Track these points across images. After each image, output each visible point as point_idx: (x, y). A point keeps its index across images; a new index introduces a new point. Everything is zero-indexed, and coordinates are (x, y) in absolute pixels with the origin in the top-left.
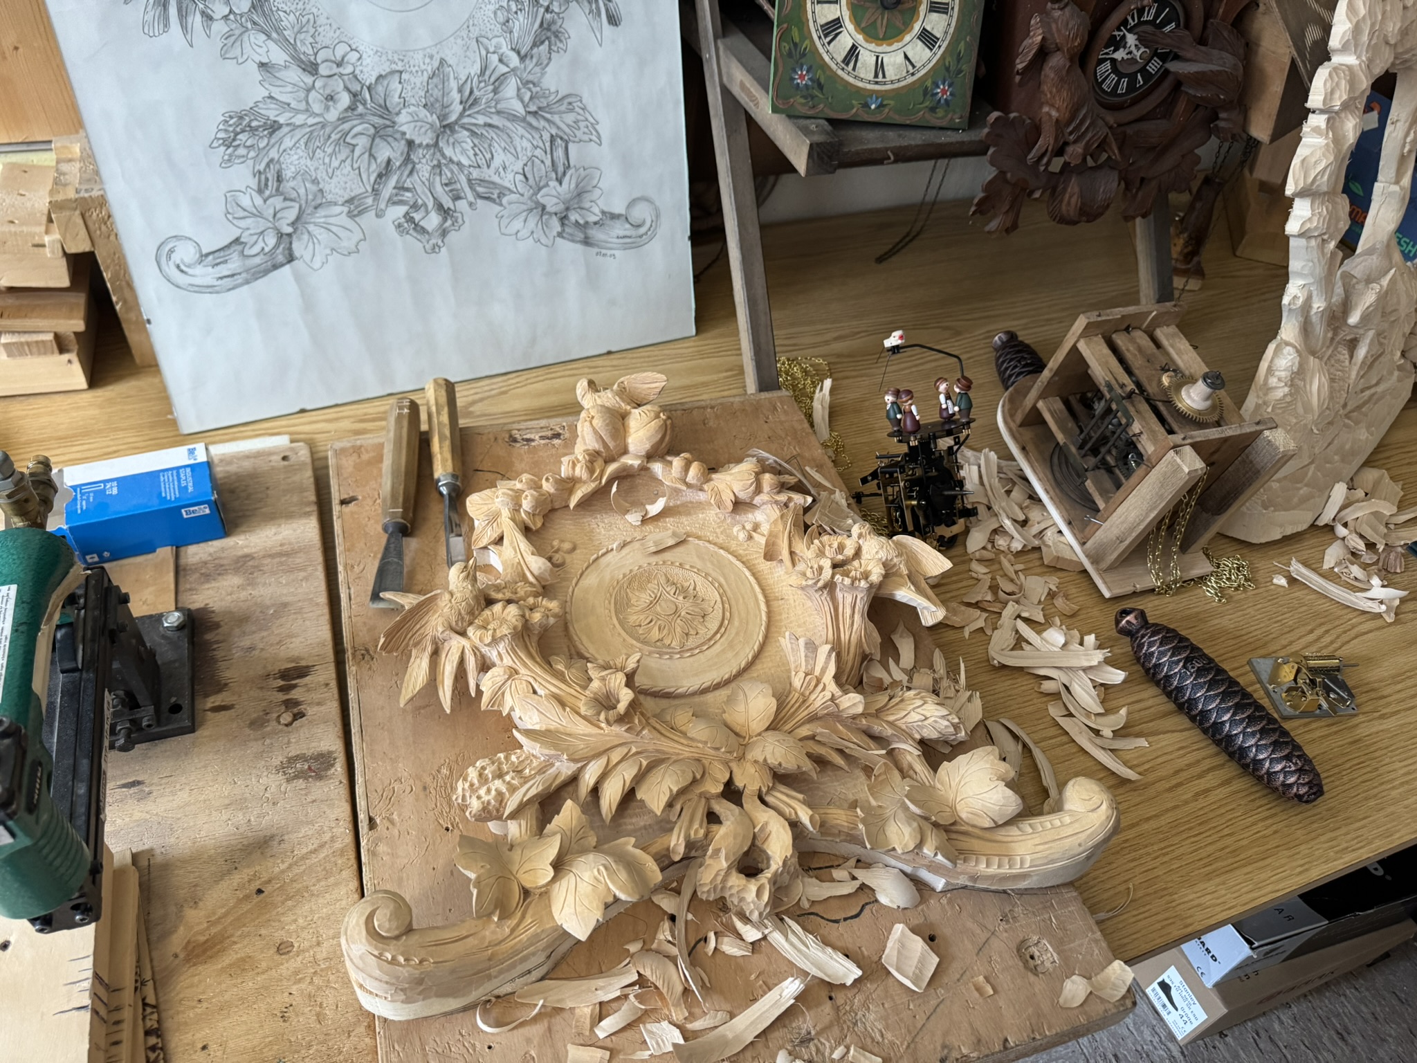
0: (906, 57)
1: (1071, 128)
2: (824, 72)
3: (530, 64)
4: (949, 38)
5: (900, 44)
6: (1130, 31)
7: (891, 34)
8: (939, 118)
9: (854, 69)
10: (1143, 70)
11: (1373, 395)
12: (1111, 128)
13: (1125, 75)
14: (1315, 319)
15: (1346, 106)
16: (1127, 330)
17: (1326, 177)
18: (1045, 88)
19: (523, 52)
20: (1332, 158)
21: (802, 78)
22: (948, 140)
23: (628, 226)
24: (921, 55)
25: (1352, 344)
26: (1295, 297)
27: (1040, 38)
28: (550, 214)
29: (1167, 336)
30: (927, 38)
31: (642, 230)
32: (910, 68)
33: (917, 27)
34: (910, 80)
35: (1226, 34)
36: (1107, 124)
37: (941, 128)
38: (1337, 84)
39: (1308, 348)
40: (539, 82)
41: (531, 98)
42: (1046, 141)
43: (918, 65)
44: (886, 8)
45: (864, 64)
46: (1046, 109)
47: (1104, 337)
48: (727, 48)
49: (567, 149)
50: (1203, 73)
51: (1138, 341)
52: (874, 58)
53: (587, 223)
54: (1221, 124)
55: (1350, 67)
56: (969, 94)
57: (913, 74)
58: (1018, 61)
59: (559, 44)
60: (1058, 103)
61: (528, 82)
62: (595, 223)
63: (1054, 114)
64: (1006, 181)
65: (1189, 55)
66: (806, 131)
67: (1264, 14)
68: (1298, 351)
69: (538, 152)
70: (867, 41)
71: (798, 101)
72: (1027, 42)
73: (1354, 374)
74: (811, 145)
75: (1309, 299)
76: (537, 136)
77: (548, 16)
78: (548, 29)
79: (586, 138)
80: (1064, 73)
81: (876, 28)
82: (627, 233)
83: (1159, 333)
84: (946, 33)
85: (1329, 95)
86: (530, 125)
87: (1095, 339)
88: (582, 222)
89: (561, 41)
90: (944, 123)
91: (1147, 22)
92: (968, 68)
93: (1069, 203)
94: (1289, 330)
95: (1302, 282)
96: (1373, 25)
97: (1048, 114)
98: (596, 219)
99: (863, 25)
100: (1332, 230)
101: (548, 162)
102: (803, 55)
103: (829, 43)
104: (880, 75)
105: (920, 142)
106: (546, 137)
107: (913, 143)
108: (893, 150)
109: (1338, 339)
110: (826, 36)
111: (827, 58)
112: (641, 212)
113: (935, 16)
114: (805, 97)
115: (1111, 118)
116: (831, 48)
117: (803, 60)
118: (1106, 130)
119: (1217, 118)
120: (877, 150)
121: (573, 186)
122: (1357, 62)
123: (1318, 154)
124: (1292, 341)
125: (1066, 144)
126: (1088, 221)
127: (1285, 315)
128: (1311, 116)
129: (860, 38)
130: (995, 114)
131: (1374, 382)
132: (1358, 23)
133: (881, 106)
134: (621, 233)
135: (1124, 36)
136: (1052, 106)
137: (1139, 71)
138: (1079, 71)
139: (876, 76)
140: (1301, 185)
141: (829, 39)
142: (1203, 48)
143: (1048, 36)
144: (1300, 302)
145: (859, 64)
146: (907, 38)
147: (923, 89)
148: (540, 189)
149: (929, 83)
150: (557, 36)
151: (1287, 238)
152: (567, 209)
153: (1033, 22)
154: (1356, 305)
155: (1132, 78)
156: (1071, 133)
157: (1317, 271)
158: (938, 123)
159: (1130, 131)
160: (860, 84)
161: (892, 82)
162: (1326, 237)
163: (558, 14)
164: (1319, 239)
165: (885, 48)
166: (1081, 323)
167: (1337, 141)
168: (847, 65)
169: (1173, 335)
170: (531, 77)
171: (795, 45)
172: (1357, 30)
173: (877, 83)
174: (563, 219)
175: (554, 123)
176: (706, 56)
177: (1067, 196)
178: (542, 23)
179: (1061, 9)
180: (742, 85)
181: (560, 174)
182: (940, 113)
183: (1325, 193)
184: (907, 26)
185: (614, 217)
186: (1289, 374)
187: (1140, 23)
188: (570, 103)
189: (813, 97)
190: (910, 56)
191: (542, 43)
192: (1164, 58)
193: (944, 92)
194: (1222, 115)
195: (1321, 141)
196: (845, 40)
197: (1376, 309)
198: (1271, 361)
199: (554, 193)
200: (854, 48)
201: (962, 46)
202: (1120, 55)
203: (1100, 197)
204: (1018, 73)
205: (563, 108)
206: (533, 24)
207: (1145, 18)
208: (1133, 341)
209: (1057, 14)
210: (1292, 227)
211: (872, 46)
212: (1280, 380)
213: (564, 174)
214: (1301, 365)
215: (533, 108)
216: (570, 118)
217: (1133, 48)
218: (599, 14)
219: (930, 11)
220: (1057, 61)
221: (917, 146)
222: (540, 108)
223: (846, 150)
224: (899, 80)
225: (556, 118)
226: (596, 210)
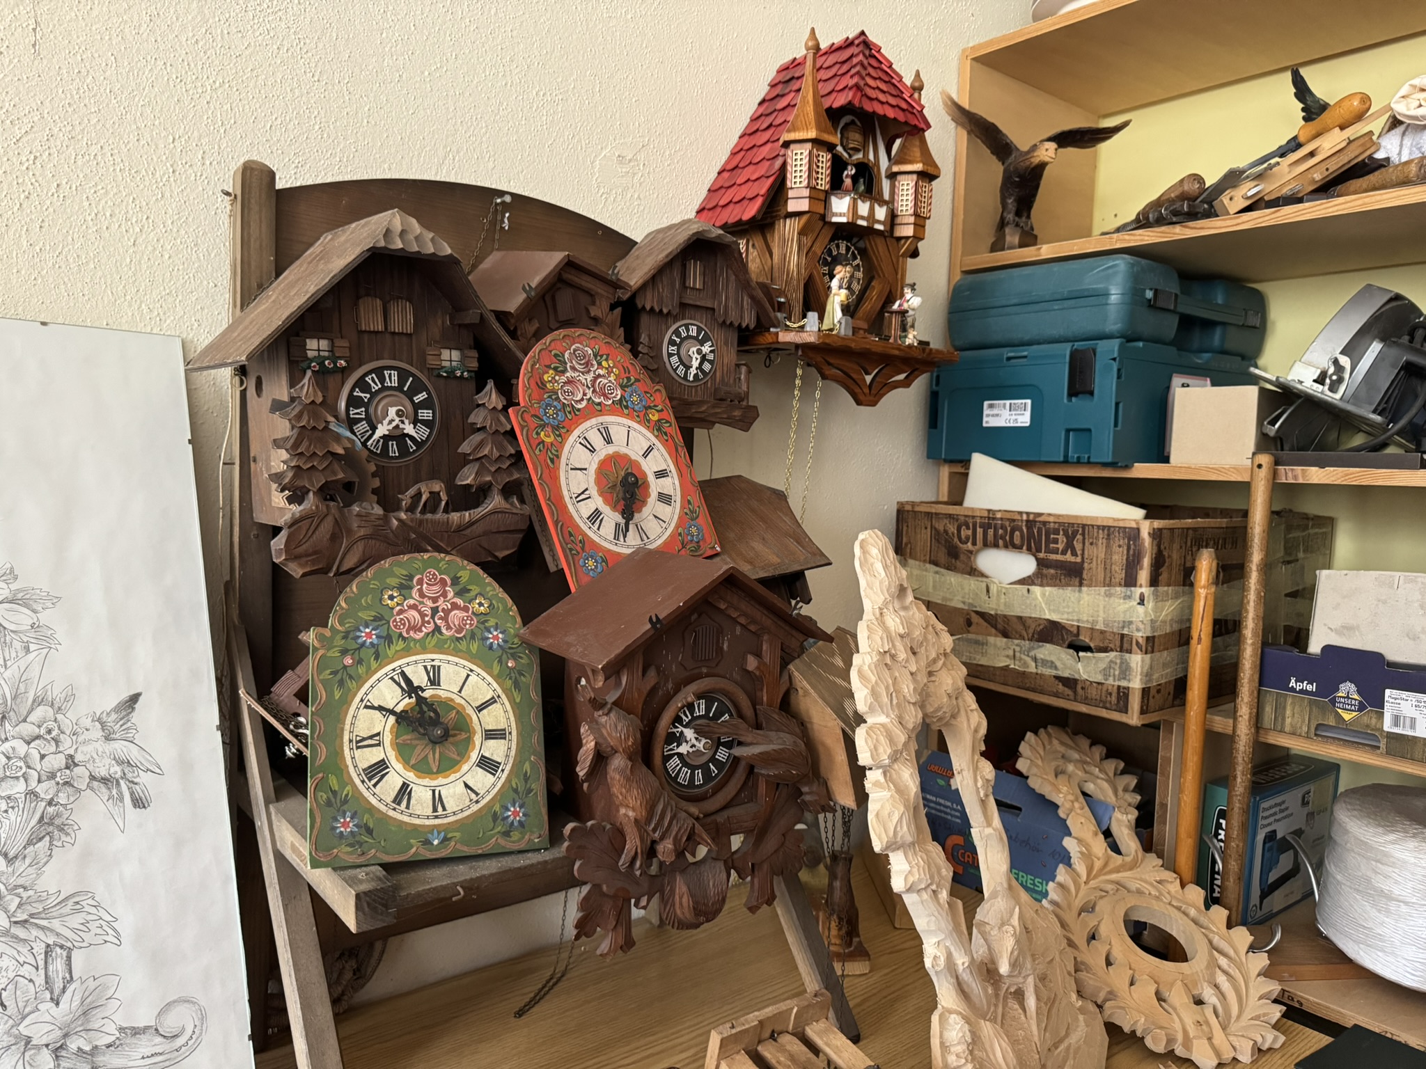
0: (467, 786)
1: (653, 825)
2: (372, 816)
3: (20, 866)
4: (511, 761)
5: (458, 775)
6: (686, 726)
7: (447, 766)
8: (516, 841)
9: (408, 807)
10: (713, 759)
11: (1068, 1048)
12: (697, 819)
13: (697, 767)
14: (966, 977)
15: (895, 758)
16: (773, 1037)
17: (905, 828)
18: (615, 790)
19: (11, 855)
20: (902, 809)
21: (346, 826)
22: (528, 862)
23: (159, 1039)
24: (483, 781)
25: (1019, 995)
26: (935, 958)
27: (593, 744)
28: (38, 1048)
29: (818, 1034)
30: (487, 764)
31: (180, 1041)
32: (473, 796)
33: (474, 756)
34: (475, 808)
35: (776, 717)
36: (691, 815)
37: (520, 852)
38: (877, 740)
39: (974, 1012)
40: (33, 884)
41: (20, 905)
42: (633, 843)
43: (482, 792)
44: (434, 743)
45: (419, 801)
46: (623, 811)
47: (747, 1053)
48: (278, 811)
49: (69, 958)
50: (767, 753)
51: (788, 1047)
52: (431, 793)
53: (96, 1047)
54: (807, 798)
55: (883, 725)
56: (544, 811)
57: (477, 802)
58: (578, 769)
59: (64, 838)
60: (631, 803)
61: (16, 887)
62: (109, 1046)
63: (631, 814)
64: (604, 895)
65: (749, 739)
66: (351, 882)
67: (805, 696)
68: (964, 1017)
69: (27, 970)
70: (419, 777)
71: (344, 853)
72: (582, 751)
73: (1034, 1028)
74: (358, 896)
75: (949, 956)
76: (25, 950)
77: (51, 810)
78: (50, 824)
79: (99, 940)
80: (628, 772)
81: (428, 763)
82: (158, 1049)
83: (810, 1032)
84: (507, 756)
85: (874, 751)
86: (16, 937)
87: (738, 1057)
88: (87, 1048)
89: (67, 834)
90: (522, 846)
91: (700, 717)
92: (539, 786)
93: (681, 904)
94: (946, 996)
95: (935, 940)
96: (887, 688)
97: (626, 815)
98: (110, 1039)
99: (413, 762)
100: (936, 879)
101: (40, 980)
102: (345, 801)
103: (375, 786)
104: (440, 808)
105: (494, 871)
106: (39, 948)
107: (485, 872)
108: (462, 884)
109: (1002, 993)
110: (370, 779)
111: (374, 801)
112: (181, 1018)
113: (492, 742)
114: (351, 845)
115: (694, 810)
116: (378, 790)
117: (345, 807)
118: (690, 821)
119: (801, 794)
120: (444, 888)
121: (76, 1003)
122: (888, 720)
123: (888, 807)
124: (955, 1007)
125: (654, 842)
126: (708, 921)
127: (934, 979)
128: (868, 773)
129: (411, 776)
130: (570, 826)
131: (1063, 1033)
132: (873, 687)
133: (445, 840)
134: (148, 1052)
135: (682, 732)
136: (627, 806)
137: (710, 761)
138: (644, 769)
139: (435, 810)
140: (885, 840)
141: (373, 782)
142: (758, 731)
143: (601, 741)
144: (942, 961)
145: (413, 801)
146: (465, 767)
147: (492, 815)
148: (24, 1018)
149: (497, 808)
150: (61, 829)
151: (899, 896)
152: (66, 1036)
153: (582, 730)
154: (1000, 952)
155: (705, 768)
156: (654, 830)
157: (943, 925)
158: (516, 847)
159: (720, 818)
160: (417, 821)
161: (454, 813)
162: (934, 887)
163: (64, 806)
164: (929, 891)
165: (441, 781)
166: (715, 1041)
167: (900, 791)
168: (399, 804)
169: (826, 1031)
170: (21, 881)
171: (334, 793)
172: (874, 693)
173: (436, 817)
174: (58, 1051)
175: (51, 930)
176: (258, 824)
177: (677, 897)
178: (42, 818)
179: (607, 715)
180: (293, 847)
181: (57, 992)
182: (515, 835)
183: (913, 844)
184: (463, 754)
185: (136, 1032)
186: (965, 1047)
187: (694, 719)
188: (77, 903)
189: (361, 844)
190: (471, 784)
191: (41, 839)
192: (729, 745)
193: (516, 814)
194: (805, 789)
195: (886, 794)
196: (392, 782)
197: (1021, 952)
198: (941, 1036)
199: (48, 1018)
200: (405, 786)
201: (527, 766)
202: (684, 749)
203: (712, 891)
204: (583, 781)
205: (67, 910)
206: (28, 821)
207: (697, 713)
208: (782, 1049)
209: (604, 719)
210: (897, 884)
211: (426, 782)
212: (957, 1056)
213: (64, 990)
214: (973, 1033)
215: (21, 916)
216: (76, 921)
217: (694, 741)
218: (121, 799)
219: (486, 739)
220: (618, 763)
221: (492, 875)
222: (32, 916)
223: (403, 893)
224: (462, 810)
225: (56, 924)
226: (111, 1028)
